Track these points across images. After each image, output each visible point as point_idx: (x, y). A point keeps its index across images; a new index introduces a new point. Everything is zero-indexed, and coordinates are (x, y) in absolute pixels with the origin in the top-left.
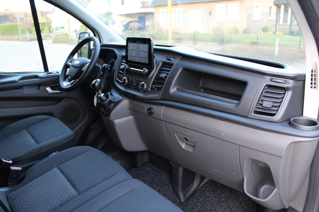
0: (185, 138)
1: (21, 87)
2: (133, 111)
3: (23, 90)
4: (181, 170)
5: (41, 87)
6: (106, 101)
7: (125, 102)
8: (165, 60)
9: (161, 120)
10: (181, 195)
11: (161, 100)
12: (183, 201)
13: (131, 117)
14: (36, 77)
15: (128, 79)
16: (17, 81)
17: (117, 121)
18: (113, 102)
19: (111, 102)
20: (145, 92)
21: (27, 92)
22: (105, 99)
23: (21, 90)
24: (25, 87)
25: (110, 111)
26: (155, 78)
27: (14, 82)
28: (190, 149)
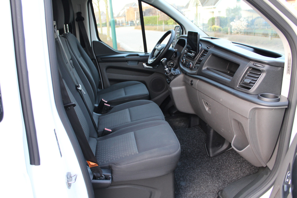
0: (207, 103)
1: (127, 61)
2: (185, 83)
3: (128, 63)
4: (212, 131)
5: (140, 63)
6: (168, 73)
7: (181, 76)
8: (206, 48)
9: (196, 89)
10: (211, 151)
11: (197, 75)
12: (211, 156)
13: (183, 87)
14: (138, 55)
15: (186, 60)
16: (125, 56)
17: (174, 89)
18: (173, 75)
19: (172, 75)
20: (191, 69)
21: (130, 65)
22: (169, 72)
23: (127, 63)
24: (130, 61)
25: (170, 81)
26: (198, 60)
27: (123, 57)
28: (210, 112)
